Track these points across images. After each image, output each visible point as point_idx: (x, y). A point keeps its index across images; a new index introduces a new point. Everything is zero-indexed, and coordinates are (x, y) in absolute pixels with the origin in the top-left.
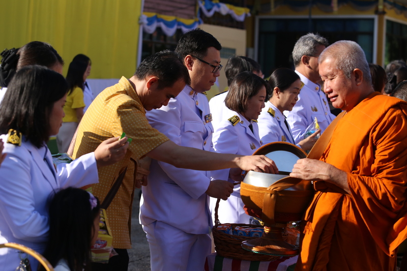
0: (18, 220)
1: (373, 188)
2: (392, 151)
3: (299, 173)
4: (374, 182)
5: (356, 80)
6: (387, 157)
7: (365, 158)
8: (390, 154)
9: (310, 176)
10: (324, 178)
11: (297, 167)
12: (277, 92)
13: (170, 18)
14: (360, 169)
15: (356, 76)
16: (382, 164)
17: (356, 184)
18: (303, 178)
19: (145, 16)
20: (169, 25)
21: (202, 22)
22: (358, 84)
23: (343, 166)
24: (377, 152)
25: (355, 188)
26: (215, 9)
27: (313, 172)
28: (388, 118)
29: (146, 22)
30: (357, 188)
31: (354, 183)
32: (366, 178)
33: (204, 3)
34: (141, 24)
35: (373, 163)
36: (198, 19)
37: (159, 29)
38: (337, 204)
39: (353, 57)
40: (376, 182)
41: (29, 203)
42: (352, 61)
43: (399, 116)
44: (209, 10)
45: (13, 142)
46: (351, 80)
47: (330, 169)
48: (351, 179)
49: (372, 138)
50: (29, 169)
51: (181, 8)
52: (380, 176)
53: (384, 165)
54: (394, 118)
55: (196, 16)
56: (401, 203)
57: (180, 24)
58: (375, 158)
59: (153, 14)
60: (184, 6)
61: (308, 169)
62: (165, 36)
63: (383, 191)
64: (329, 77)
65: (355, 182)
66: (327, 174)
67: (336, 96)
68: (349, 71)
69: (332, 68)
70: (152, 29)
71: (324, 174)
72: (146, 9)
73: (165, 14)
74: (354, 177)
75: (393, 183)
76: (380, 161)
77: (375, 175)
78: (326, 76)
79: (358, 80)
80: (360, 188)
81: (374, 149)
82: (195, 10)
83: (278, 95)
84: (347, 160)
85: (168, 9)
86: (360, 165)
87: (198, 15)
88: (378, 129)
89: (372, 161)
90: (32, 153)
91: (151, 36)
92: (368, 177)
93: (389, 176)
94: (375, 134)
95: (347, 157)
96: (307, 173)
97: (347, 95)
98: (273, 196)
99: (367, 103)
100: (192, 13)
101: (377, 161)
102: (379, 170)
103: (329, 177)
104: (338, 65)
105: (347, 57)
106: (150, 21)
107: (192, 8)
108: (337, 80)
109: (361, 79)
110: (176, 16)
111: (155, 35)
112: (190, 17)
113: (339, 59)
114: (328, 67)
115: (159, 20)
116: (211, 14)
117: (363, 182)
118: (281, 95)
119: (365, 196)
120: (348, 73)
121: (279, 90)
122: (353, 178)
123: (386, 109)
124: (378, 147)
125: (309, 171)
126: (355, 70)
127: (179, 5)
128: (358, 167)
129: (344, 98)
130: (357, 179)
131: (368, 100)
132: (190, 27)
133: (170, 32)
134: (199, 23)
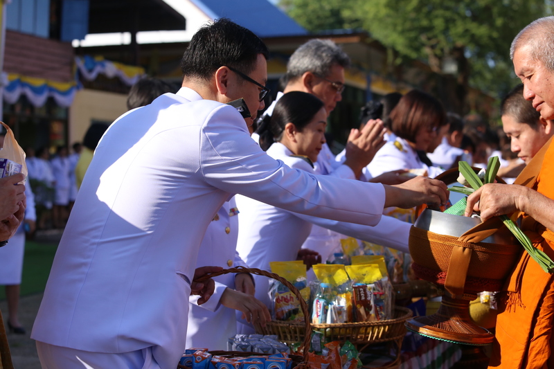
12: (291, 132)
13: (38, 82)
19: (6, 79)
20: (37, 91)
21: (81, 87)
26: (98, 69)
33: (83, 61)
36: (76, 82)
37: (23, 98)
44: (90, 71)
51: (53, 69)
55: (72, 78)
57: (51, 89)
59: (15, 77)
60: (56, 65)
62: (31, 107)
67: (542, 102)
68: (550, 60)
69: (526, 61)
70: (14, 97)
73: (32, 77)
78: (521, 74)
82: (71, 71)
83: (293, 136)
85: (36, 69)
87: (75, 77)
91: (12, 107)
98: (467, 250)
100: (68, 74)
106: (12, 86)
107: (68, 68)
110: (46, 78)
111: (19, 107)
112: (65, 80)
114: (521, 60)
115: (23, 85)
116: (92, 76)
118: (298, 136)
121: (294, 128)
127: (50, 65)
132: (65, 93)
133: (39, 101)
134: (78, 88)
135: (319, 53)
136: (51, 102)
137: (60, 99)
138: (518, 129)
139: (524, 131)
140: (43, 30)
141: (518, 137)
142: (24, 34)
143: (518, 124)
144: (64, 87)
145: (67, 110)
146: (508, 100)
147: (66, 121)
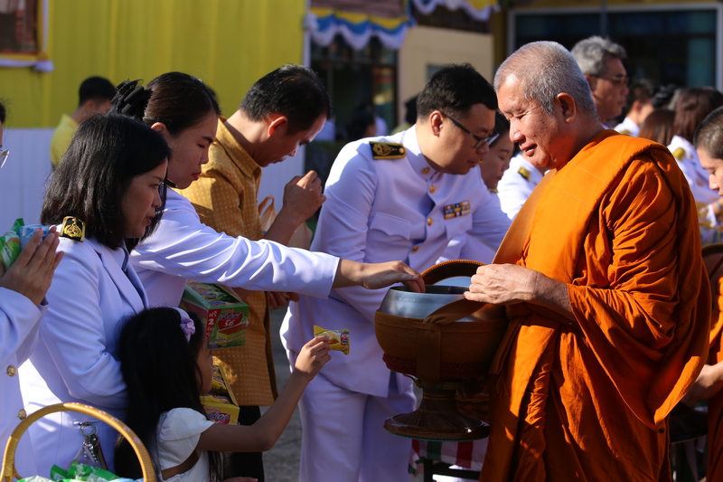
0: (78, 366)
1: (617, 309)
2: (643, 239)
3: (483, 293)
4: (618, 297)
5: (564, 113)
6: (635, 250)
7: (595, 254)
8: (638, 244)
9: (502, 296)
10: (527, 297)
11: (477, 281)
13: (358, 18)
14: (587, 273)
15: (562, 107)
16: (627, 262)
17: (586, 303)
18: (489, 300)
19: (313, 16)
20: (357, 29)
21: (414, 23)
22: (568, 120)
23: (556, 272)
24: (615, 242)
25: (585, 311)
27: (504, 289)
28: (630, 179)
29: (314, 25)
30: (588, 310)
31: (582, 303)
32: (602, 292)
34: (305, 28)
35: (611, 262)
36: (407, 17)
37: (339, 39)
38: (550, 341)
39: (552, 72)
40: (623, 298)
41: (96, 338)
42: (550, 81)
43: (650, 173)
44: (426, 2)
45: (71, 235)
46: (554, 114)
47: (535, 280)
48: (575, 296)
49: (604, 217)
50: (97, 281)
52: (626, 286)
53: (631, 264)
54: (642, 176)
55: (403, 12)
56: (669, 333)
57: (375, 27)
58: (614, 254)
59: (326, 12)
61: (496, 285)
62: (349, 49)
63: (636, 313)
64: (516, 115)
65: (584, 300)
66: (531, 290)
67: (533, 146)
68: (548, 100)
69: (517, 98)
70: (326, 38)
71: (525, 290)
74: (581, 291)
75: (651, 297)
76: (622, 259)
77: (616, 285)
78: (510, 113)
79: (568, 112)
80: (593, 310)
81: (609, 237)
84: (562, 260)
85: (355, 1)
86: (586, 269)
87: (407, 10)
88: (613, 199)
89: (608, 258)
90: (103, 256)
91: (325, 50)
92: (606, 290)
93: (644, 285)
94: (609, 209)
95: (562, 255)
96: (495, 292)
97: (551, 142)
99: (592, 153)
100: (397, 7)
101: (616, 259)
102: (623, 276)
103: (534, 296)
104: (528, 92)
105: (542, 73)
106: (323, 24)
108: (529, 118)
109: (572, 111)
110: (368, 13)
111: (333, 50)
112: (393, 15)
113: (527, 80)
114: (511, 96)
115: (339, 22)
116: (428, 9)
117: (599, 299)
119: (605, 324)
120: (547, 104)
122: (578, 294)
123: (626, 161)
124: (616, 233)
125: (498, 287)
126: (559, 95)
128: (584, 271)
129: (547, 149)
130: (587, 295)
131: (593, 146)
132: (393, 32)
133: (359, 42)
134: (410, 24)
135: (589, 53)
136: (375, 43)
137: (386, 39)
138: (712, 165)
139: (718, 167)
141: (714, 173)
143: (711, 160)
144: (391, 23)
145: (395, 54)
146: (702, 130)
147: (394, 68)
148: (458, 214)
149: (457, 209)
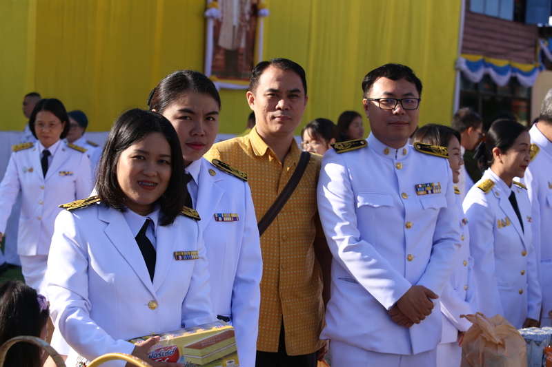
12: (498, 155)
13: (502, 63)
19: (463, 60)
20: (501, 71)
21: (544, 68)
33: (546, 43)
34: (457, 69)
36: (539, 64)
37: (487, 77)
51: (517, 50)
55: (536, 60)
57: (514, 70)
59: (478, 58)
60: (520, 47)
62: (494, 86)
70: (477, 76)
72: (465, 49)
73: (495, 57)
82: (535, 53)
83: (499, 157)
85: (499, 50)
87: (539, 58)
91: (476, 86)
100: (532, 56)
106: (473, 67)
107: (532, 50)
110: (510, 59)
112: (529, 61)
115: (487, 65)
118: (503, 158)
121: (500, 151)
127: (514, 46)
132: (528, 74)
133: (502, 81)
134: (541, 69)
136: (514, 82)
137: (521, 78)
140: (508, 14)
142: (488, 17)
144: (527, 68)
145: (530, 90)
147: (528, 101)
148: (430, 192)
149: (429, 189)
